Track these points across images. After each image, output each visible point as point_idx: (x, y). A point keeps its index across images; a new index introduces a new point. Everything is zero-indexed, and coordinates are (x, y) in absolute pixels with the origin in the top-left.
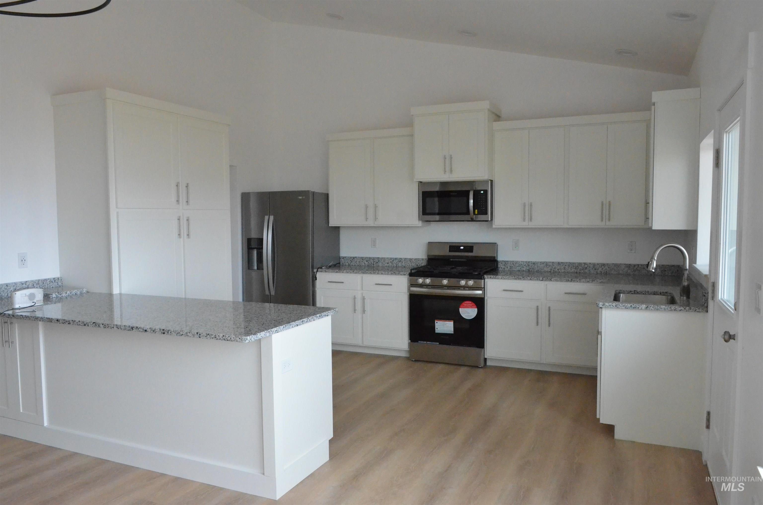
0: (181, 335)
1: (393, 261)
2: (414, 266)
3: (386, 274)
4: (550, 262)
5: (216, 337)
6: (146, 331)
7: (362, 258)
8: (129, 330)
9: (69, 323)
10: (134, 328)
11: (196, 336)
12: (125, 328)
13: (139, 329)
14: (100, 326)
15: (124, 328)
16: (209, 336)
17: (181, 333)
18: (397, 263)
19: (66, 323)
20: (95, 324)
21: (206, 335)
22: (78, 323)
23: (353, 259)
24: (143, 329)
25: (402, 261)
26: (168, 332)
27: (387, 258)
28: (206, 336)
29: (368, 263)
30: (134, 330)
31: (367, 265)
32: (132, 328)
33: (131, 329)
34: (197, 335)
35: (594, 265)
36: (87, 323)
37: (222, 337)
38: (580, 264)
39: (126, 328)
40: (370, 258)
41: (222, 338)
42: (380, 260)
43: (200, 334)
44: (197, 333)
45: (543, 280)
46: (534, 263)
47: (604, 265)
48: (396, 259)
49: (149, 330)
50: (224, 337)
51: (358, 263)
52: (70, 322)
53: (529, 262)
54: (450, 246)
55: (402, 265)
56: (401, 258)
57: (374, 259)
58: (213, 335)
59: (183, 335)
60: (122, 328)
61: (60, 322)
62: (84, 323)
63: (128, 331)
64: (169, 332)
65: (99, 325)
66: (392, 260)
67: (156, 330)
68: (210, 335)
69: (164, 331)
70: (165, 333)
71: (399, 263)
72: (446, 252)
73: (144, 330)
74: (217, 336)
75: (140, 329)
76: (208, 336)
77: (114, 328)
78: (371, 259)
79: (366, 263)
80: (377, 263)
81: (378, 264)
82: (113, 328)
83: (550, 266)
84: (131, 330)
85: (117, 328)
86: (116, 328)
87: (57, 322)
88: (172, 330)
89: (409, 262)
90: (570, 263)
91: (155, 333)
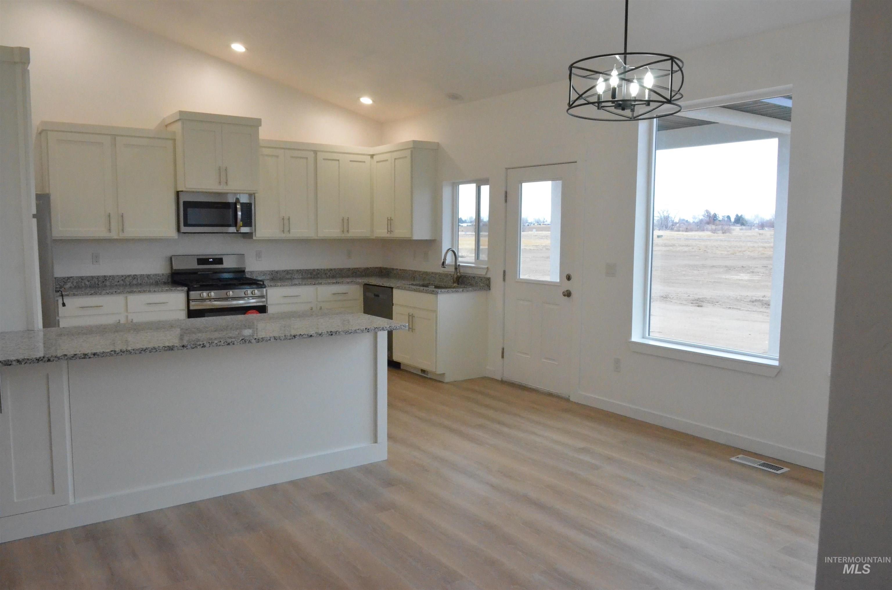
0: (350, 333)
1: (125, 278)
2: (153, 282)
3: (160, 291)
4: (290, 270)
5: (383, 329)
6: (311, 336)
7: (82, 278)
8: (290, 339)
9: (202, 347)
10: (296, 335)
11: (365, 331)
12: (285, 338)
13: (303, 335)
14: (251, 342)
15: (284, 338)
16: (377, 328)
17: (350, 331)
18: (131, 281)
19: (199, 347)
20: (243, 341)
21: (374, 329)
22: (218, 344)
23: (67, 280)
24: (308, 335)
25: (137, 278)
26: (336, 333)
27: (118, 276)
28: (374, 330)
29: (91, 283)
30: (297, 337)
31: (89, 286)
32: (295, 336)
33: (293, 338)
34: (366, 330)
35: (324, 270)
36: (232, 341)
37: (389, 328)
38: (314, 270)
39: (287, 337)
40: (93, 277)
41: (389, 329)
42: (108, 279)
43: (369, 329)
44: (366, 329)
46: (277, 272)
47: (331, 270)
48: (129, 276)
49: (315, 335)
50: (391, 328)
51: (75, 284)
52: (204, 344)
53: (272, 271)
54: (198, 260)
55: (138, 283)
56: (135, 275)
57: (98, 278)
58: (380, 328)
59: (351, 332)
60: (281, 338)
61: (187, 348)
62: (227, 342)
63: (289, 340)
64: (338, 333)
65: (250, 341)
66: (124, 277)
67: (324, 333)
68: (378, 328)
69: (332, 333)
70: (333, 334)
71: (133, 281)
72: (194, 265)
73: (309, 336)
74: (384, 327)
75: (304, 336)
76: (376, 329)
77: (271, 340)
78: (94, 278)
79: (87, 283)
80: (103, 282)
81: (104, 283)
82: (270, 340)
83: (290, 273)
84: (293, 339)
85: (275, 339)
86: (274, 340)
87: (182, 348)
88: (340, 330)
89: (146, 279)
90: (306, 270)
91: (322, 336)
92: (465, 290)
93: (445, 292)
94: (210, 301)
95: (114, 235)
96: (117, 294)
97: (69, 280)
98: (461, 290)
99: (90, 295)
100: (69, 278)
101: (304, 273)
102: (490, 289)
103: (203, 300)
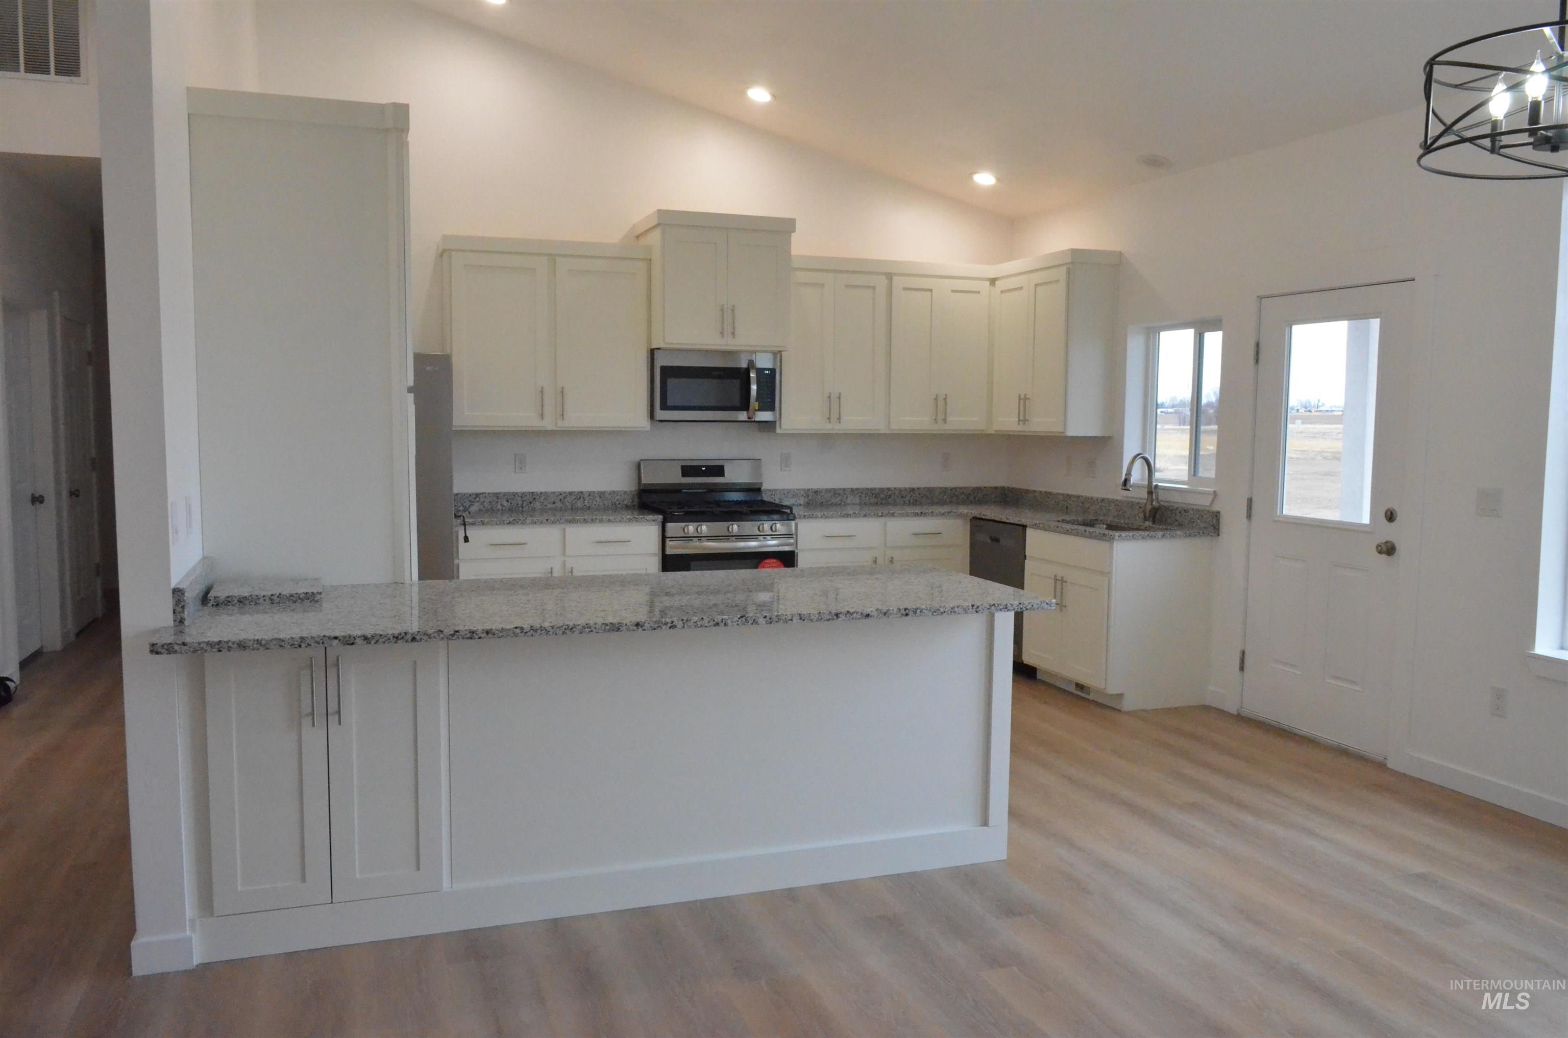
0: (942, 613)
1: (565, 497)
2: (608, 505)
3: (618, 521)
4: (840, 489)
5: (1006, 608)
6: (868, 615)
7: (497, 495)
8: (829, 620)
9: (670, 627)
10: (841, 614)
11: (971, 610)
12: (820, 617)
13: (852, 614)
14: (757, 622)
15: (818, 618)
16: (995, 606)
17: (942, 610)
18: (574, 502)
19: (664, 627)
20: (743, 619)
21: (988, 607)
22: (698, 623)
23: (475, 498)
24: (862, 613)
25: (584, 498)
26: (916, 611)
27: (554, 493)
28: (989, 609)
29: (511, 503)
30: (842, 617)
31: (508, 509)
32: (837, 615)
33: (835, 617)
34: (973, 608)
35: (900, 490)
36: (722, 619)
37: (1018, 606)
38: (882, 490)
39: (823, 617)
40: (515, 494)
41: (1017, 608)
42: (538, 497)
43: (978, 607)
44: (973, 606)
45: (882, 516)
46: (816, 492)
47: (913, 490)
48: (571, 493)
49: (875, 613)
50: (1021, 606)
51: (486, 505)
52: (674, 623)
53: (808, 490)
54: (683, 467)
55: (584, 505)
56: (581, 492)
57: (523, 495)
58: (1001, 605)
59: (945, 612)
60: (812, 617)
61: (644, 628)
62: (714, 621)
63: (826, 622)
64: (918, 611)
65: (754, 620)
66: (563, 495)
67: (891, 612)
68: (997, 606)
69: (907, 611)
70: (910, 614)
71: (578, 502)
72: (674, 477)
73: (865, 615)
74: (1009, 605)
75: (855, 615)
76: (993, 607)
77: (794, 619)
78: (516, 496)
79: (505, 504)
80: (531, 503)
81: (532, 505)
82: (792, 620)
83: (839, 494)
84: (833, 619)
85: (801, 619)
86: (799, 621)
87: (635, 628)
88: (923, 607)
89: (598, 499)
90: (868, 489)
91: (888, 617)
92: (1168, 535)
93: (1128, 537)
94: (699, 540)
95: (548, 424)
96: (549, 523)
97: (477, 499)
98: (1160, 534)
99: (508, 523)
100: (477, 495)
101: (863, 496)
102: (1218, 535)
103: (688, 538)
